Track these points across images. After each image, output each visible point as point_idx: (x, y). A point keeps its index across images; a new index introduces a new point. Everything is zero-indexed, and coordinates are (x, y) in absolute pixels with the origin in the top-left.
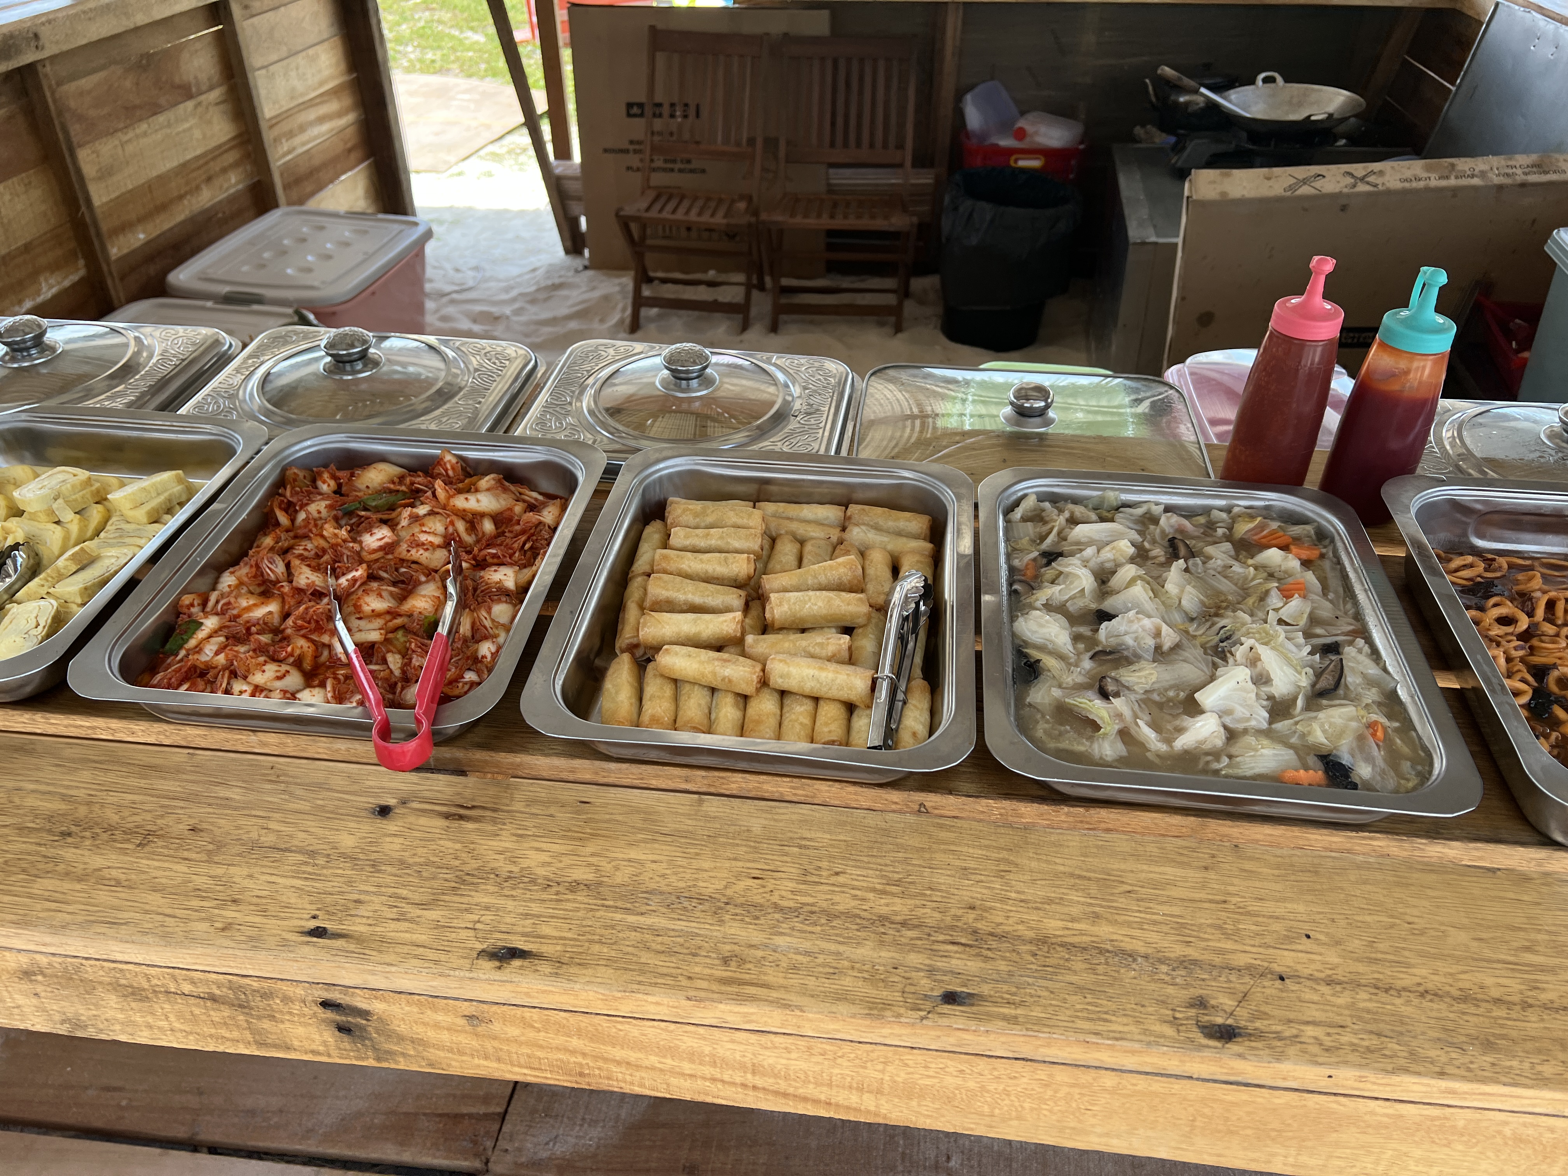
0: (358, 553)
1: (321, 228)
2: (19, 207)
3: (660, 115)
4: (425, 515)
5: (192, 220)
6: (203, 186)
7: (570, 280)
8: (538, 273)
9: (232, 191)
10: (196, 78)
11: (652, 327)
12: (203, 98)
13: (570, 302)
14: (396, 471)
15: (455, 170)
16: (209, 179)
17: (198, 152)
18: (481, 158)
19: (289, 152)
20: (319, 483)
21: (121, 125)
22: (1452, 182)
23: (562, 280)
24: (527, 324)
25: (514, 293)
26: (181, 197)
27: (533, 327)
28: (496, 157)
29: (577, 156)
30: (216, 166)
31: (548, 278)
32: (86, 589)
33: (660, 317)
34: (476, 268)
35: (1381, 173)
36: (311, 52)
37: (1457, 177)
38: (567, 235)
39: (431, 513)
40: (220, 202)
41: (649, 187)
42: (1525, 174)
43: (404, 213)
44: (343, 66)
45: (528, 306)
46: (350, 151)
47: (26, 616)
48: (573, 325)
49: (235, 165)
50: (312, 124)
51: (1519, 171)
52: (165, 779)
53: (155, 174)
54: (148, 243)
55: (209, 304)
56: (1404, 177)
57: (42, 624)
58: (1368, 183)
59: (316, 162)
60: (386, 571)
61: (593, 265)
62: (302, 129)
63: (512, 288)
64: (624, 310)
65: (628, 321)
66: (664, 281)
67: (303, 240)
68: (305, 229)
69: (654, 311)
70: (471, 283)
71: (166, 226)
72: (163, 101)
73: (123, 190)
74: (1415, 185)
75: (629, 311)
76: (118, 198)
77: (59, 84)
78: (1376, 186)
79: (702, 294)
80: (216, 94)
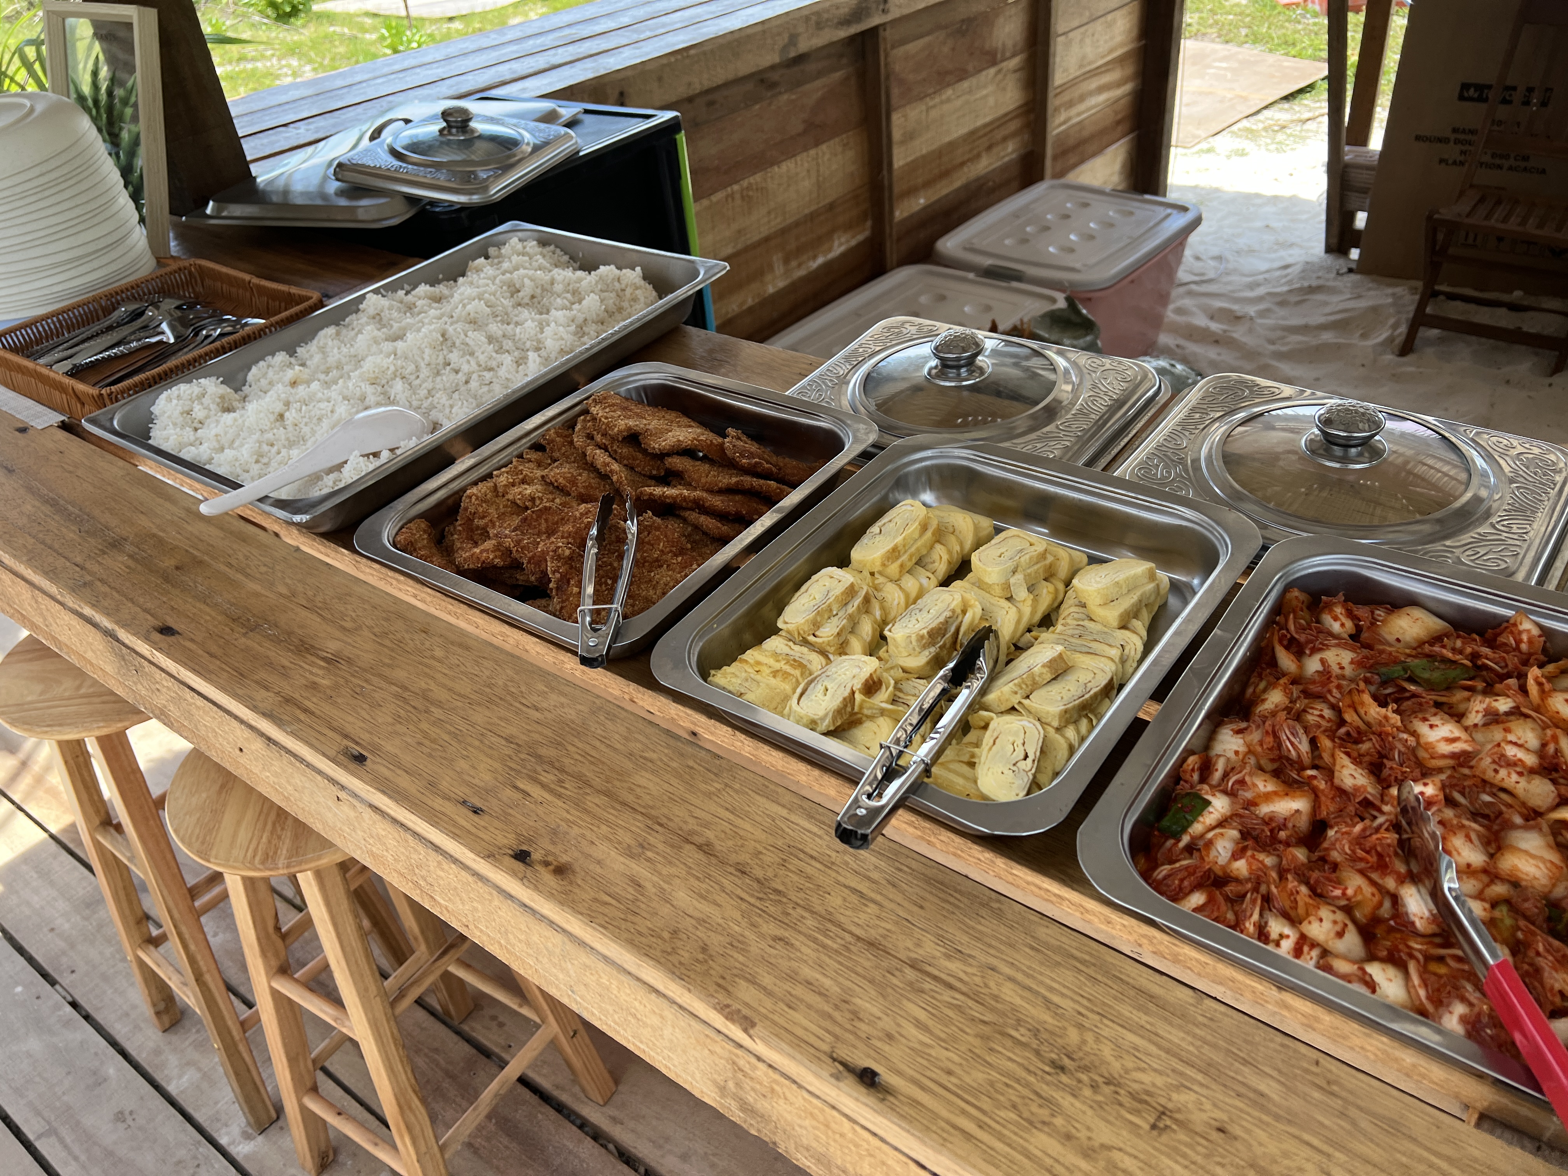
0: (1413, 751)
1: (1086, 205)
2: (834, 167)
3: (1510, 102)
4: (1507, 714)
5: (966, 187)
6: (984, 154)
7: (1331, 284)
8: (1289, 270)
9: (1006, 159)
10: (1004, 45)
11: (1430, 351)
12: (1004, 64)
13: (1328, 310)
14: (1436, 624)
15: (1204, 146)
16: (989, 148)
17: (988, 119)
18: (1233, 132)
19: (1064, 123)
20: (1327, 619)
21: (931, 90)
23: (1321, 282)
24: (1274, 329)
25: (1261, 291)
26: (963, 164)
27: (1279, 333)
28: (1251, 134)
29: (1376, 141)
30: (999, 134)
31: (1303, 278)
32: (1066, 711)
33: (1441, 340)
34: (1219, 258)
36: (1109, 17)
38: (1335, 230)
39: (1516, 712)
40: (994, 170)
41: (1471, 186)
43: (1155, 193)
44: (1135, 33)
45: (1276, 309)
46: (1118, 123)
47: (1011, 739)
48: (1327, 337)
49: (1013, 135)
50: (1091, 94)
52: (1171, 1024)
53: (947, 139)
54: (925, 208)
55: (971, 276)
57: (1031, 757)
59: (1086, 133)
60: (1463, 794)
61: (1361, 268)
62: (1082, 98)
63: (1258, 285)
64: (1395, 327)
65: (1399, 340)
66: (1452, 297)
67: (1067, 217)
68: (1069, 205)
69: (1435, 332)
70: (1211, 275)
71: (945, 192)
72: (970, 67)
73: (918, 154)
75: (1403, 329)
76: (912, 162)
77: (893, 47)
79: (1502, 319)
80: (1014, 63)
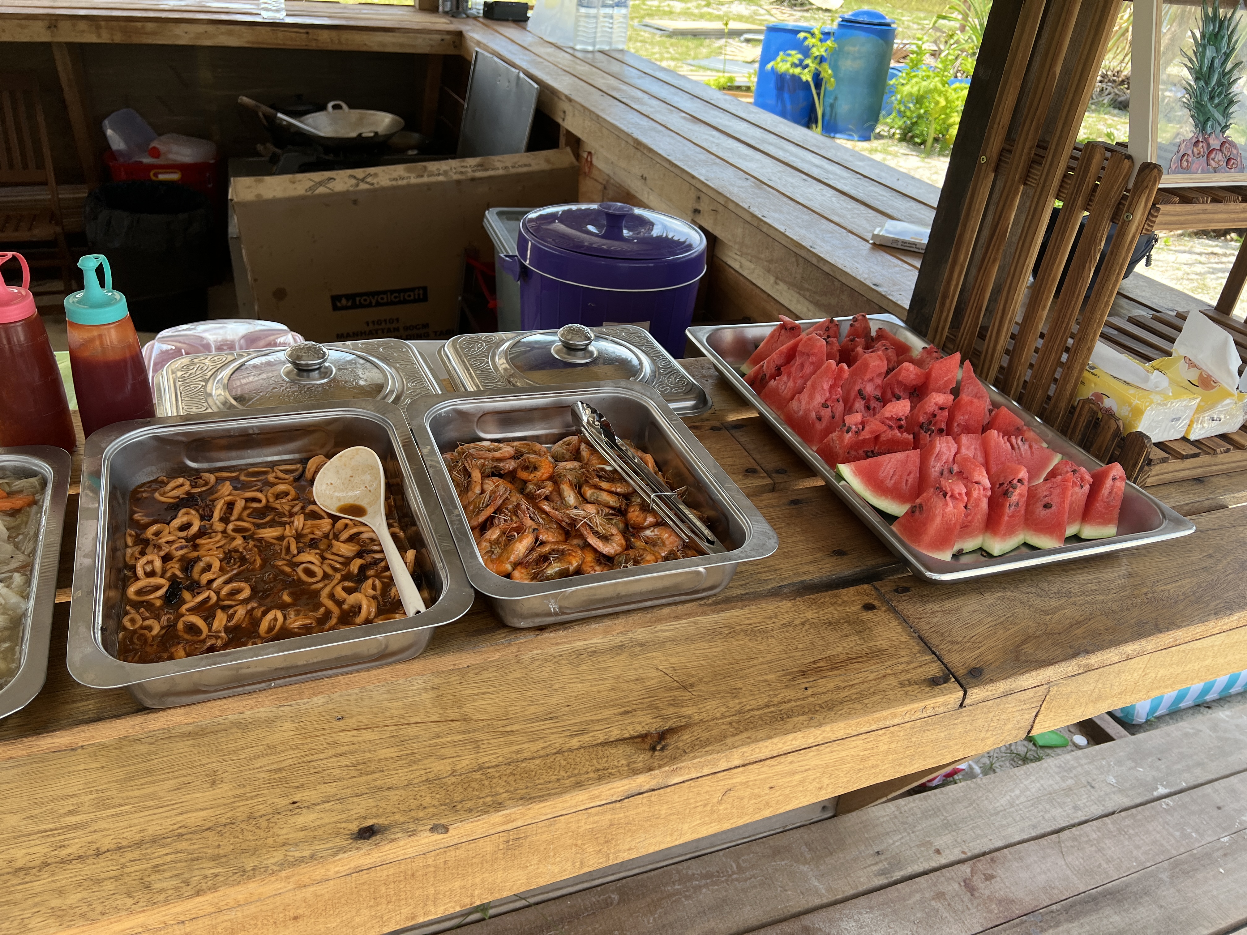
22: (425, 179)
35: (376, 175)
37: (428, 176)
42: (474, 171)
51: (469, 170)
56: (392, 177)
58: (367, 183)
74: (400, 182)
78: (373, 184)
